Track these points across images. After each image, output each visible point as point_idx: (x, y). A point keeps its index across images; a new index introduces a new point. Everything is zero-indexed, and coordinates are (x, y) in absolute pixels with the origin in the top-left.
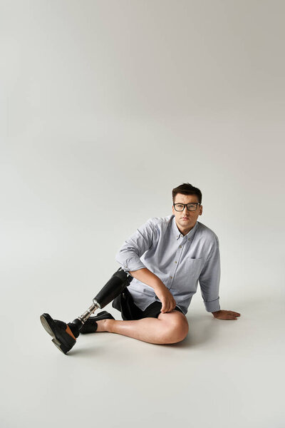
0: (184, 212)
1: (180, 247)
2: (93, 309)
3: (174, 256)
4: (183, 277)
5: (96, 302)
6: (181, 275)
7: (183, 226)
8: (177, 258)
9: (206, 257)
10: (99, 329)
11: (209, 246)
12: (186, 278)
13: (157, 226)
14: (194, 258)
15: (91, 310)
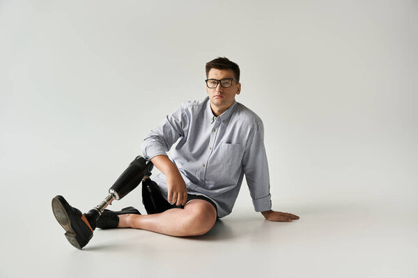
0: (217, 89)
1: (214, 130)
2: (110, 199)
3: (207, 142)
4: (218, 165)
5: (112, 191)
6: (215, 163)
7: (217, 105)
8: (212, 144)
9: (244, 142)
10: (120, 224)
11: (247, 129)
12: (221, 166)
13: (187, 110)
14: (229, 142)
15: (108, 200)
